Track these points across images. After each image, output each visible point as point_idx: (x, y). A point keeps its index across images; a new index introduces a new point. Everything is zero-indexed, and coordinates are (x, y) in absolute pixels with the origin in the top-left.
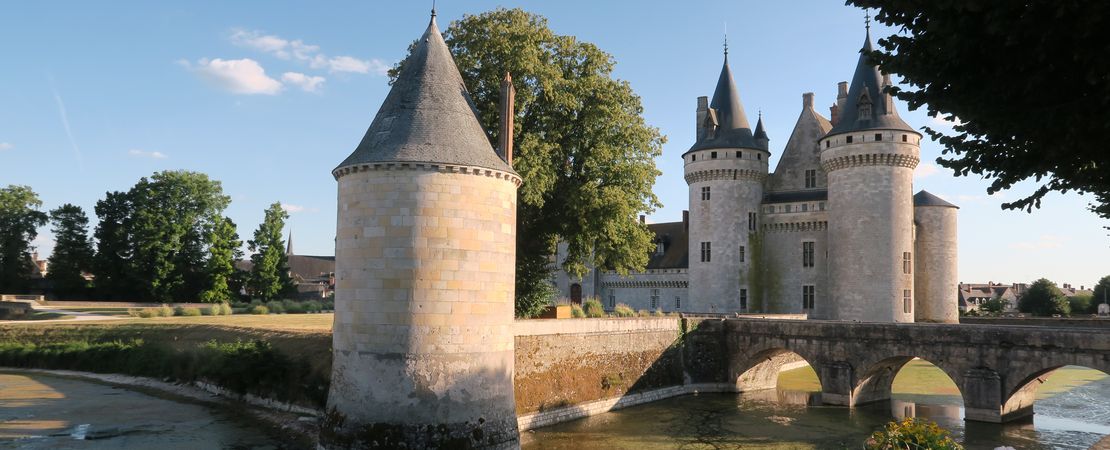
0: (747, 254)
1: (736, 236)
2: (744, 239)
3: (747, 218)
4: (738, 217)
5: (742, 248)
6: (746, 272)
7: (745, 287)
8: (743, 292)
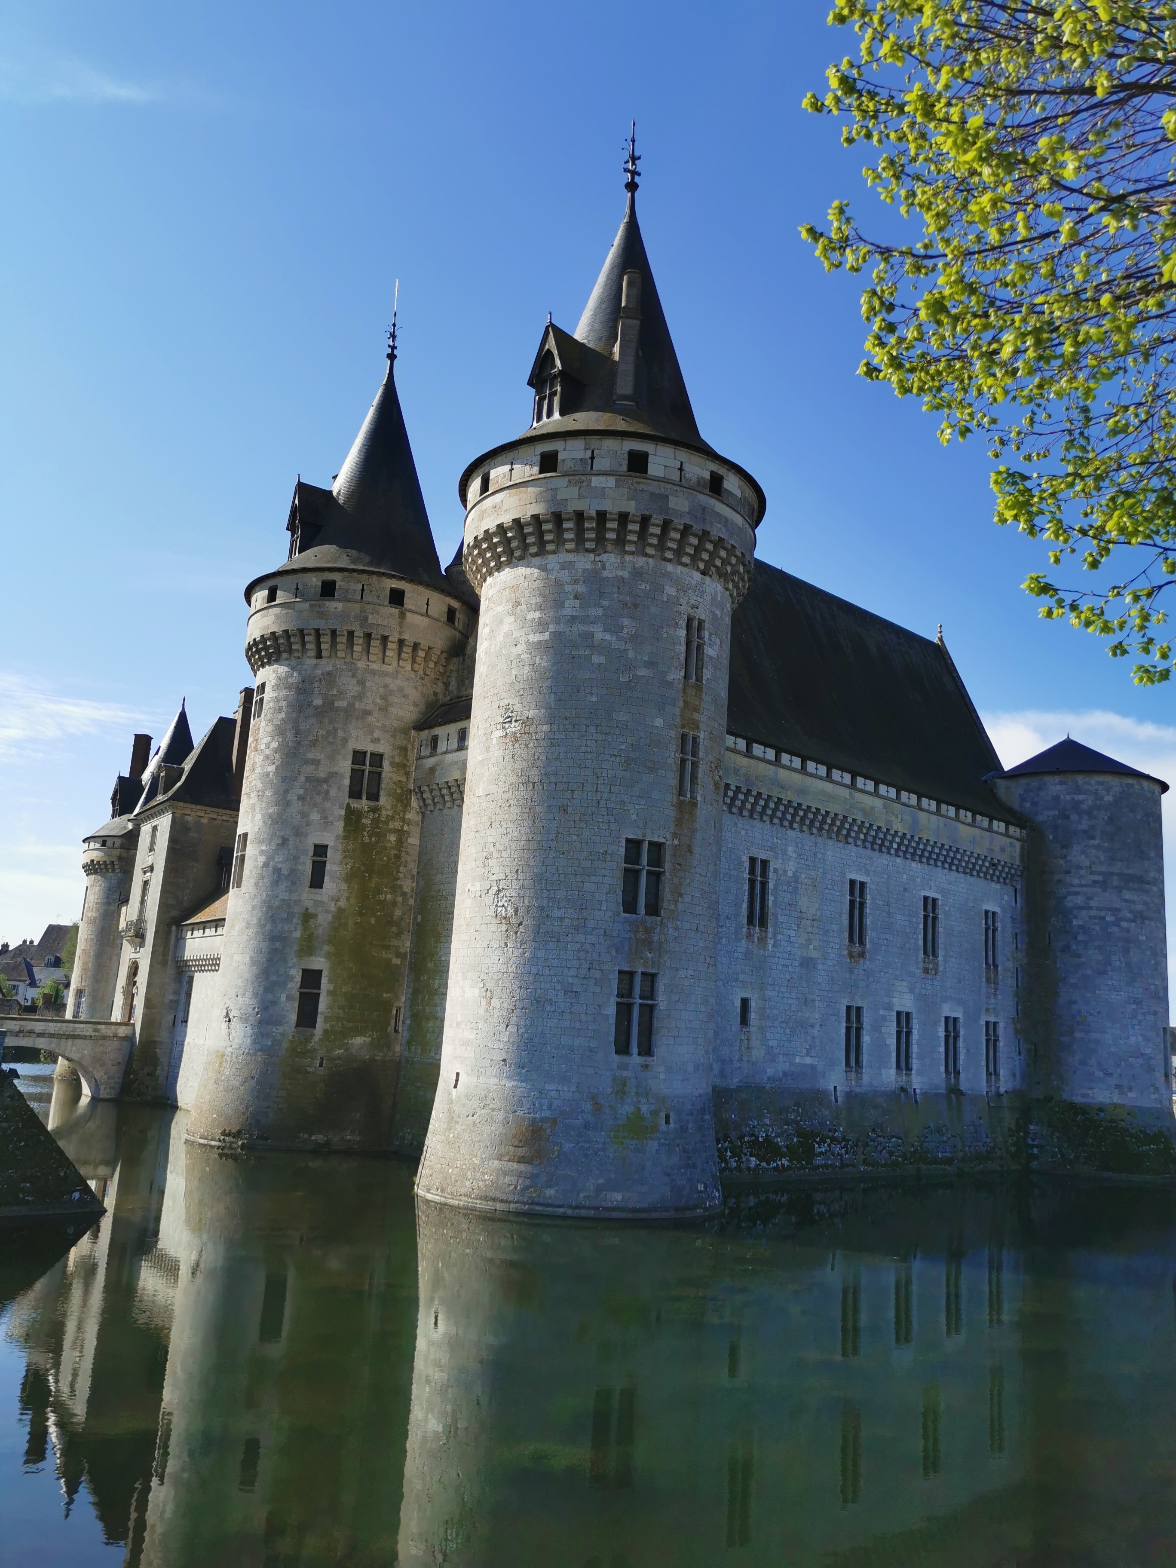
0: (334, 866)
1: (304, 815)
2: (326, 823)
3: (345, 766)
4: (316, 763)
5: (321, 850)
6: (324, 920)
7: (318, 962)
8: (311, 978)
